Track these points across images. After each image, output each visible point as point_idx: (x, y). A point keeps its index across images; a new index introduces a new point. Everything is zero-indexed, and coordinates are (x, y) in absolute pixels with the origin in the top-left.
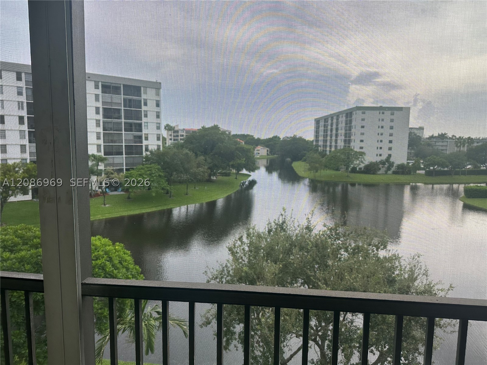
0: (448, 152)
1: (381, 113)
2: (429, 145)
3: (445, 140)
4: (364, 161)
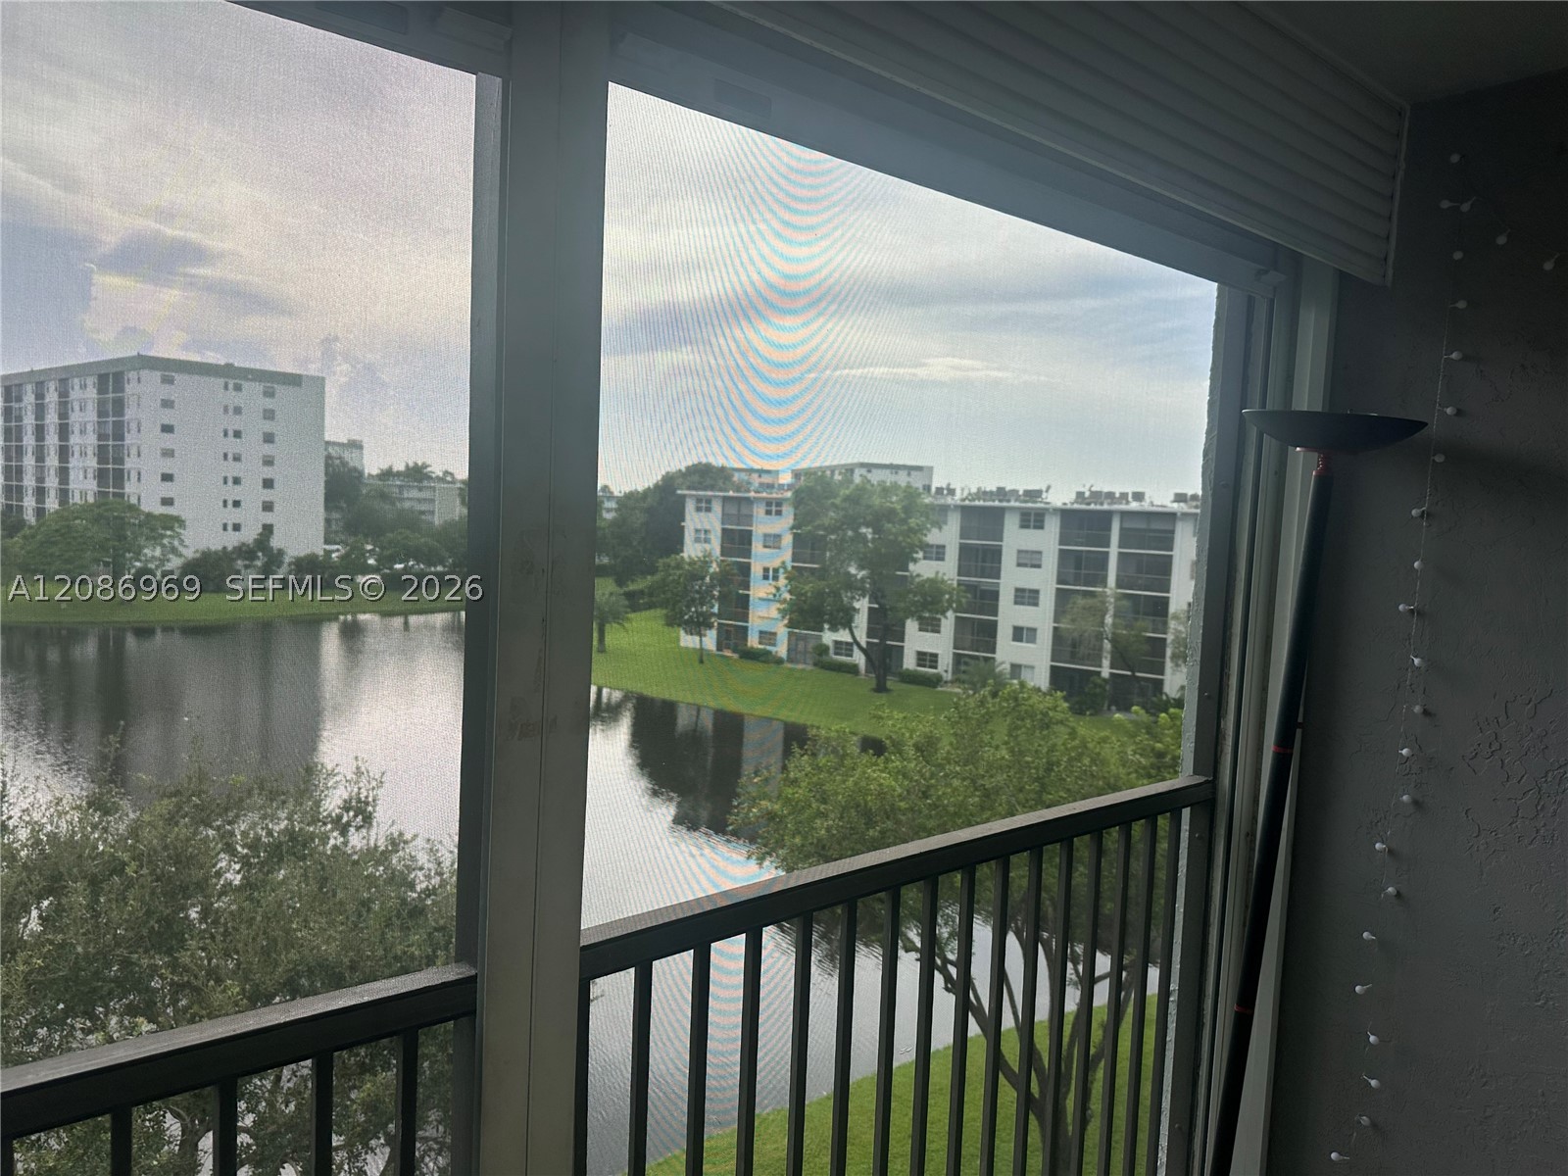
0: (437, 521)
1: (231, 386)
2: (383, 496)
3: (425, 483)
4: (181, 549)
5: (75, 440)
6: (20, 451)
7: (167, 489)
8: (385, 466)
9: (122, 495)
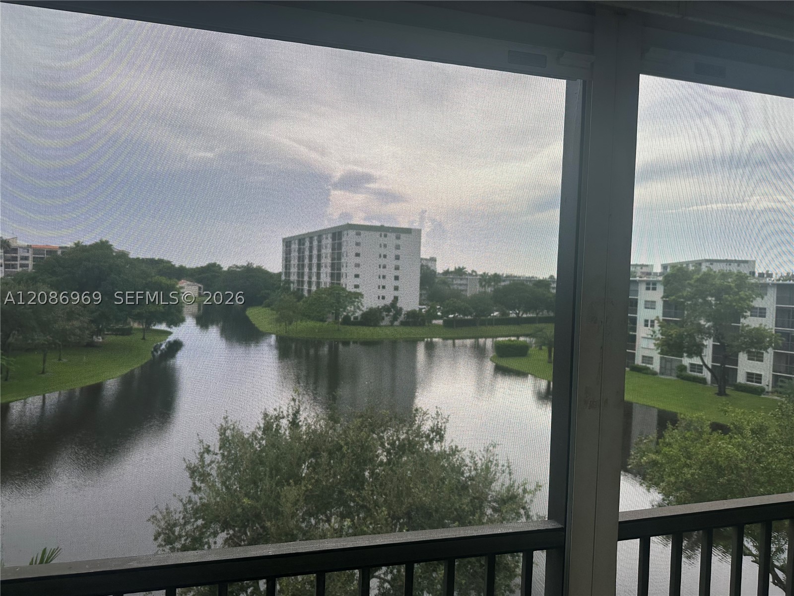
0: (469, 294)
1: (383, 235)
2: (444, 283)
3: (463, 277)
4: (361, 307)
5: (323, 261)
6: (303, 266)
7: (357, 281)
8: (446, 269)
9: (339, 284)
